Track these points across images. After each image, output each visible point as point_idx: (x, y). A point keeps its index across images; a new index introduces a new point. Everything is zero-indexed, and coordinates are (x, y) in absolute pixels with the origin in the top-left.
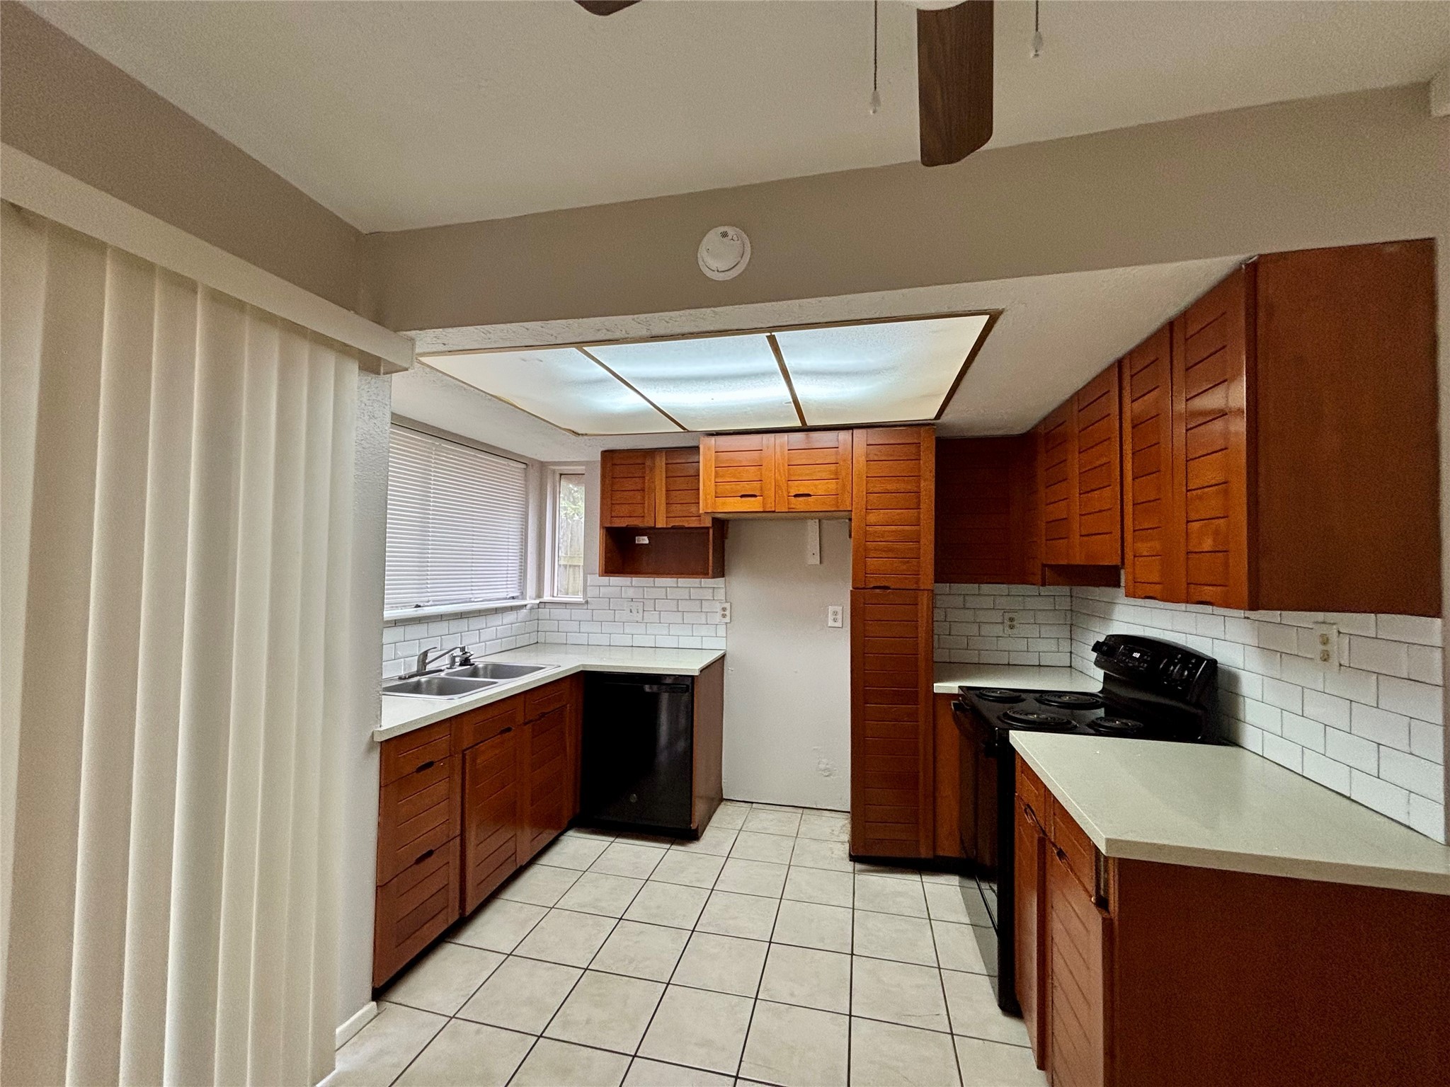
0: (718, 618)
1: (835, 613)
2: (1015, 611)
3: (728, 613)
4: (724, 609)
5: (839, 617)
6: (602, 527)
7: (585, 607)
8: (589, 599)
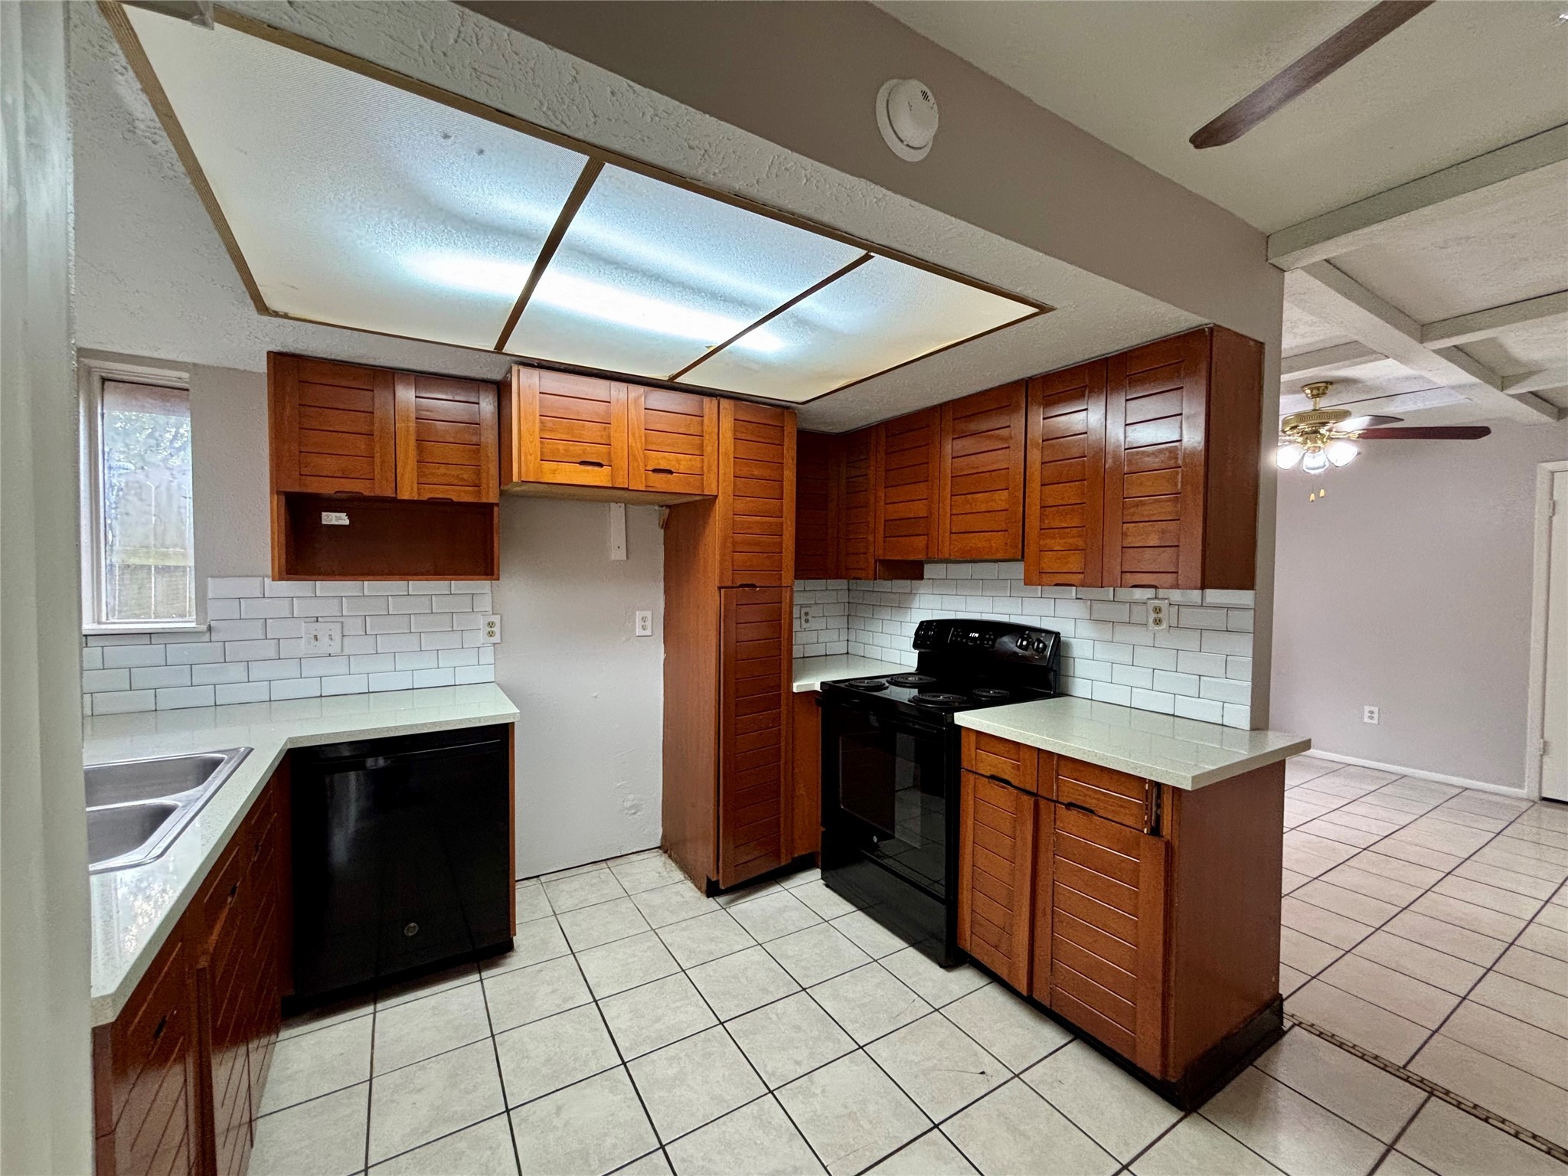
0: (482, 637)
1: (644, 619)
2: (809, 606)
3: (496, 629)
4: (491, 624)
5: (649, 623)
6: (277, 490)
7: (206, 638)
8: (213, 624)
